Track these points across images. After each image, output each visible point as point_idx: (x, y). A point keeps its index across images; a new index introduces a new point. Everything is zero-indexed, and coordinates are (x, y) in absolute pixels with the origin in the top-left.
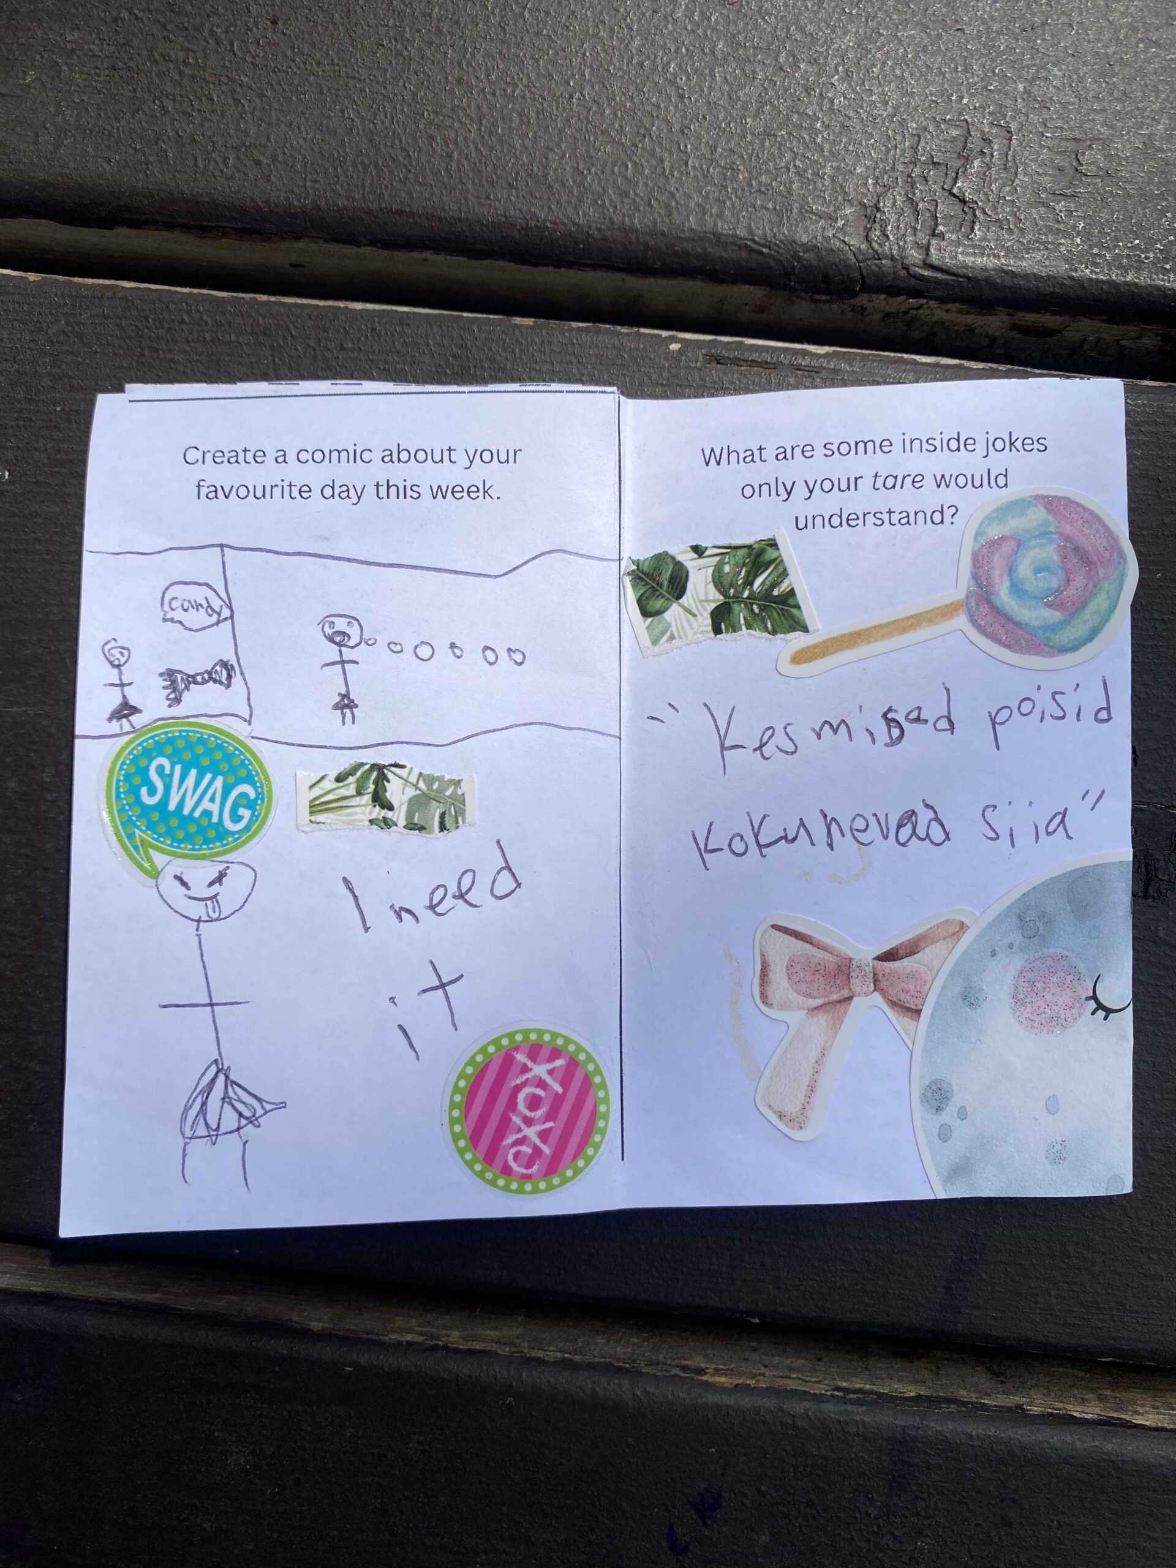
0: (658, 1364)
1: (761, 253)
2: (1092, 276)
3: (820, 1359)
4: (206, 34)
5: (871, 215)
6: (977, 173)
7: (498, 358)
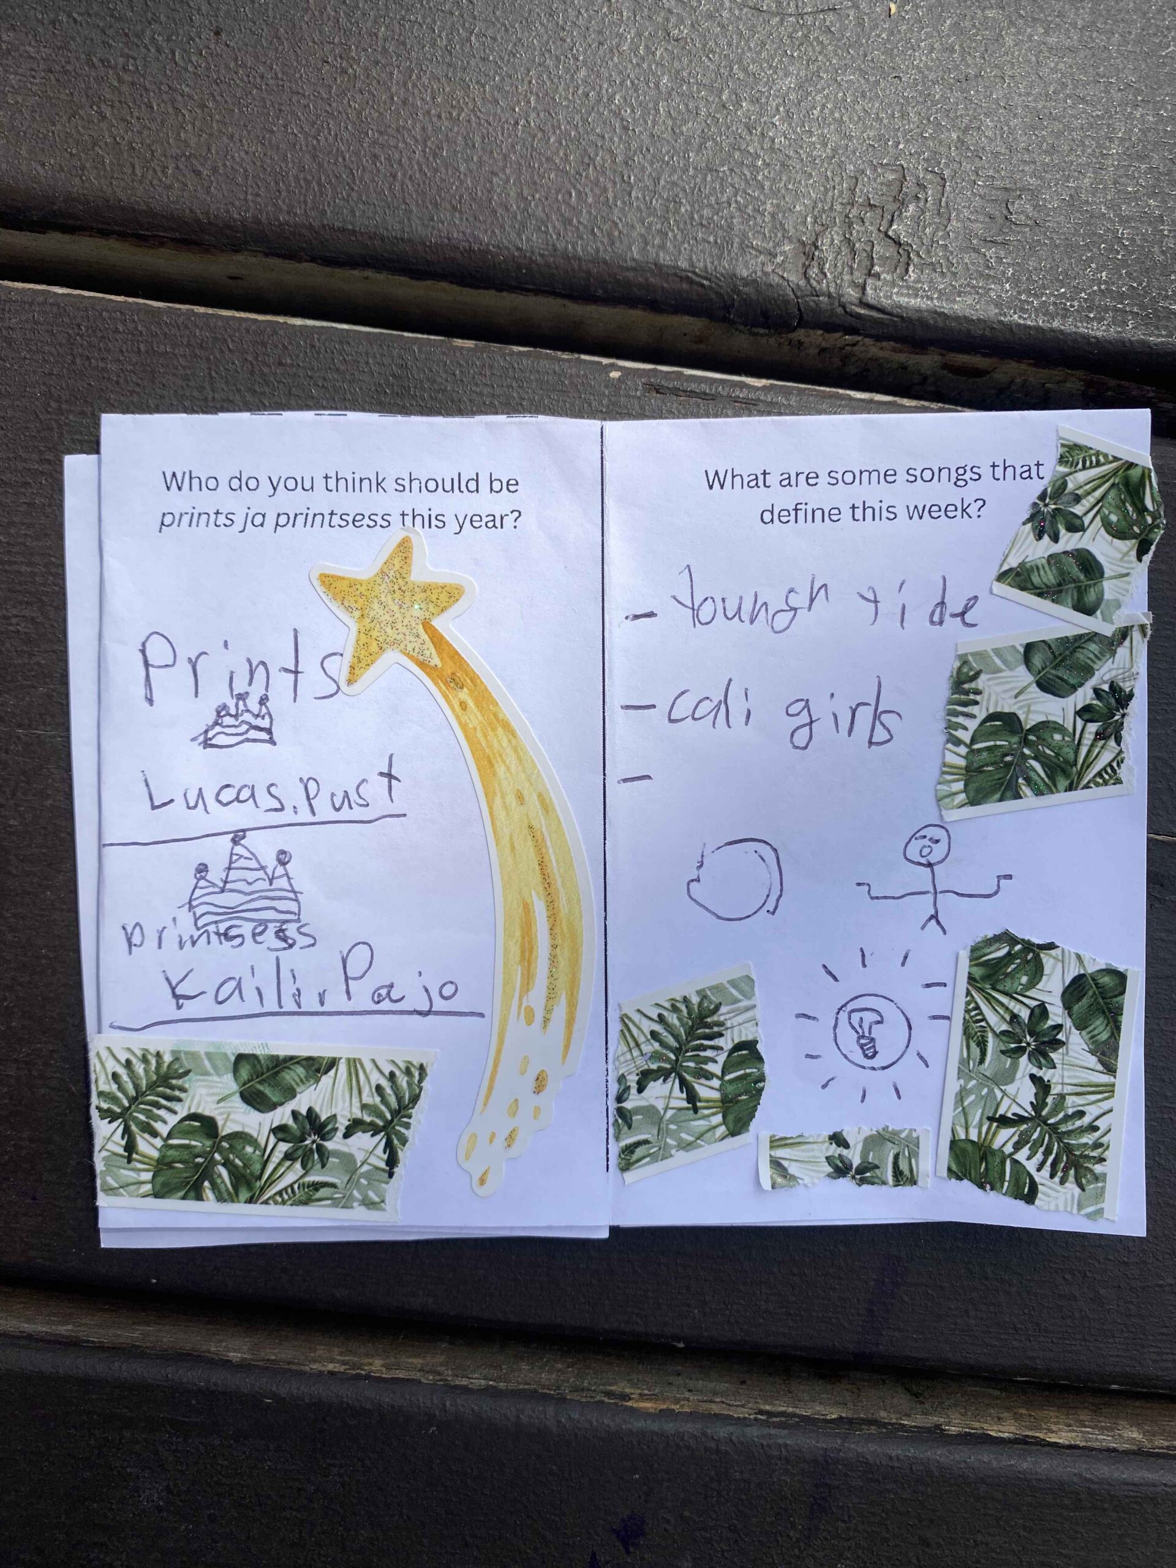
0: (583, 1390)
1: (702, 285)
2: (1022, 322)
3: (743, 1382)
4: (147, 41)
5: (809, 252)
6: (912, 217)
7: (439, 380)
